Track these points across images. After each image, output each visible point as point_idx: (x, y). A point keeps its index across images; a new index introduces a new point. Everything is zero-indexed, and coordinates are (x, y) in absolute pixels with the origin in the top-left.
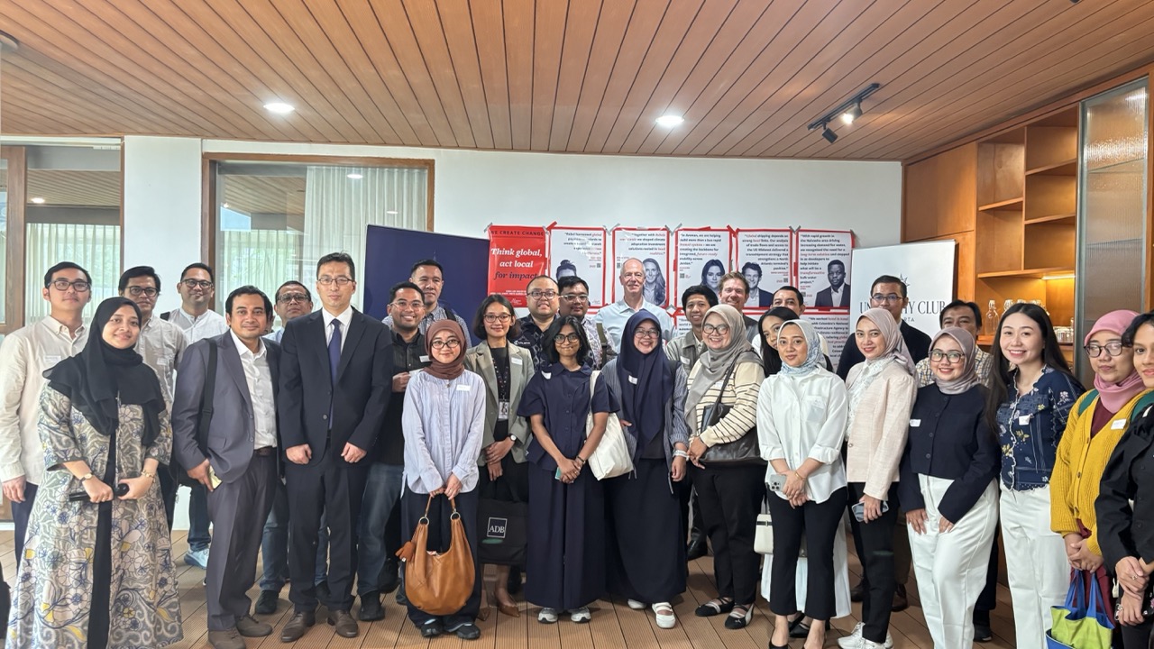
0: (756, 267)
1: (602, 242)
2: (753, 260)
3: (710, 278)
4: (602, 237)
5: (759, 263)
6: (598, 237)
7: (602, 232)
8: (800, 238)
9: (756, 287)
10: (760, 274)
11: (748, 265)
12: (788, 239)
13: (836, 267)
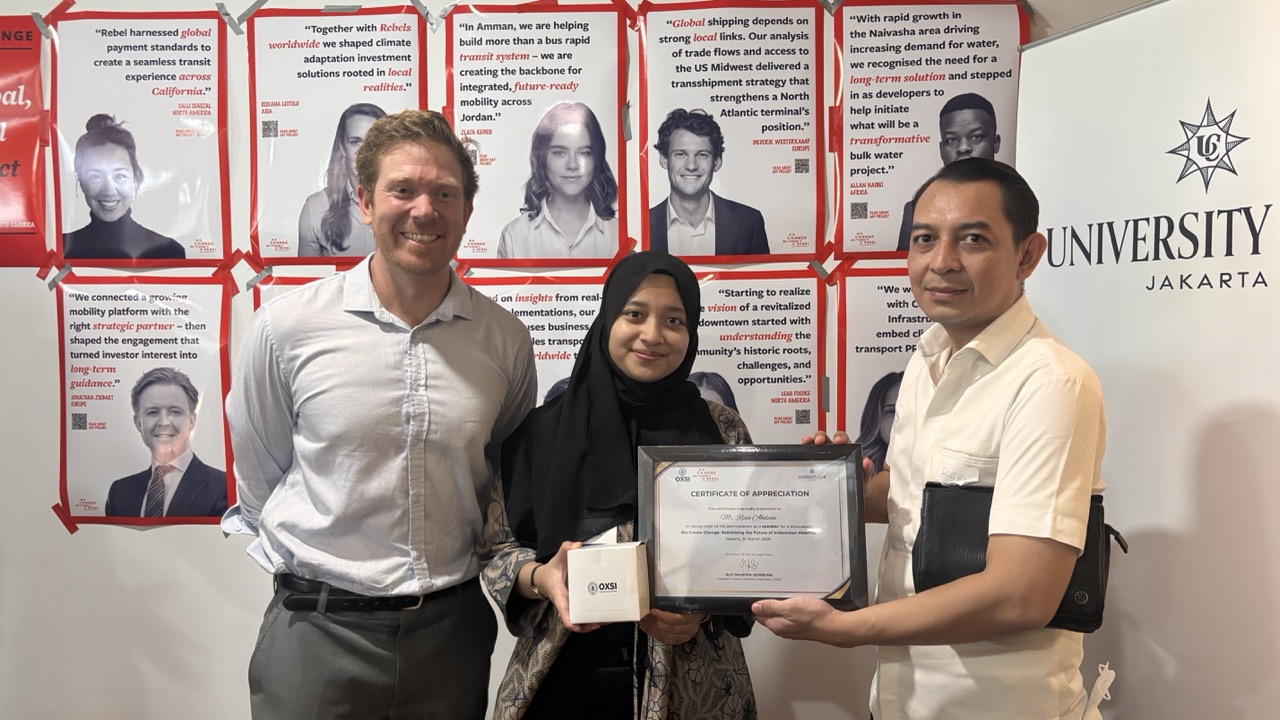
0: (703, 125)
1: (213, 55)
2: (695, 101)
3: (557, 164)
4: (213, 41)
5: (714, 110)
6: (198, 41)
7: (212, 24)
8: (849, 25)
9: (705, 190)
10: (717, 149)
11: (679, 120)
12: (810, 29)
13: (966, 117)
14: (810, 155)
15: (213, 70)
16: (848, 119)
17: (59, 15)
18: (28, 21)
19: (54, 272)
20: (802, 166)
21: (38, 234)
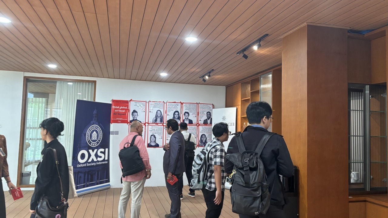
0: (188, 113)
2: (187, 111)
3: (175, 116)
5: (189, 112)
6: (144, 104)
8: (199, 105)
9: (188, 118)
10: (189, 115)
11: (186, 112)
12: (196, 105)
13: (208, 113)
14: (196, 116)
15: (145, 106)
16: (199, 113)
17: (131, 100)
18: (128, 101)
19: (129, 124)
20: (196, 117)
21: (127, 120)
